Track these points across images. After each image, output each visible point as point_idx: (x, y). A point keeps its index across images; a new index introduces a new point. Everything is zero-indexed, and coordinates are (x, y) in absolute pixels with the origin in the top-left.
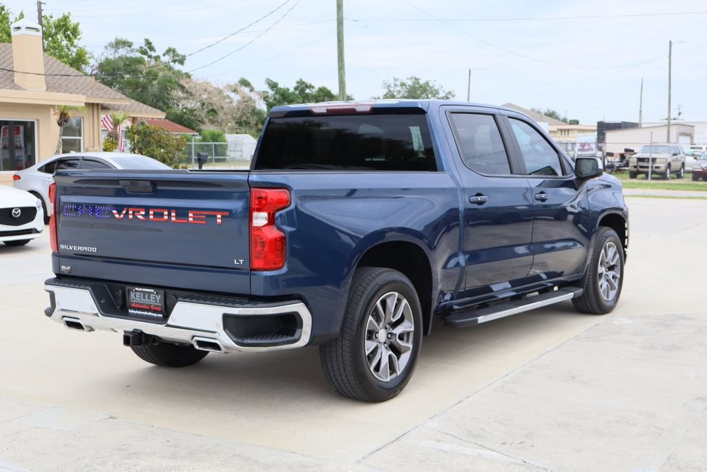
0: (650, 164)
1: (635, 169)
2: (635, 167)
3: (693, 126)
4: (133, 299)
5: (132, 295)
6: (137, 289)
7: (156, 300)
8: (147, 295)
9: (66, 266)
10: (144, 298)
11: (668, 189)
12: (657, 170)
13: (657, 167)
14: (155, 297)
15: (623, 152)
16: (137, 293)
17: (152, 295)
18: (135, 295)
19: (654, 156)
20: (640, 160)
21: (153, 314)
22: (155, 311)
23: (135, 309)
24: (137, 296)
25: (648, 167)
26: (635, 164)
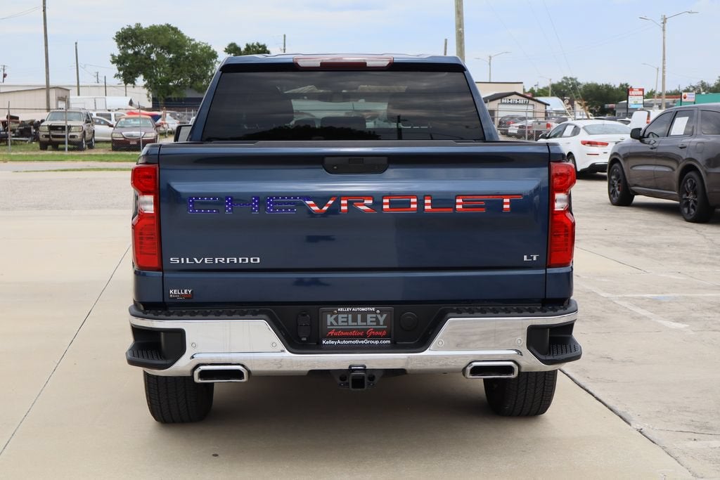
0: (65, 133)
1: (48, 139)
2: (47, 136)
3: (68, 90)
4: (332, 325)
5: (330, 319)
6: (341, 309)
7: (377, 321)
8: (359, 316)
9: (180, 288)
10: (355, 320)
11: (101, 161)
12: (72, 139)
13: (72, 137)
14: (377, 318)
15: (4, 118)
16: (340, 316)
17: (369, 316)
18: (336, 320)
19: (69, 123)
20: (52, 128)
21: (372, 342)
22: (373, 337)
23: (334, 338)
24: (340, 320)
25: (64, 137)
26: (48, 133)
